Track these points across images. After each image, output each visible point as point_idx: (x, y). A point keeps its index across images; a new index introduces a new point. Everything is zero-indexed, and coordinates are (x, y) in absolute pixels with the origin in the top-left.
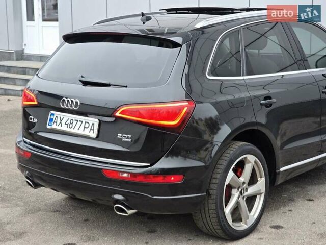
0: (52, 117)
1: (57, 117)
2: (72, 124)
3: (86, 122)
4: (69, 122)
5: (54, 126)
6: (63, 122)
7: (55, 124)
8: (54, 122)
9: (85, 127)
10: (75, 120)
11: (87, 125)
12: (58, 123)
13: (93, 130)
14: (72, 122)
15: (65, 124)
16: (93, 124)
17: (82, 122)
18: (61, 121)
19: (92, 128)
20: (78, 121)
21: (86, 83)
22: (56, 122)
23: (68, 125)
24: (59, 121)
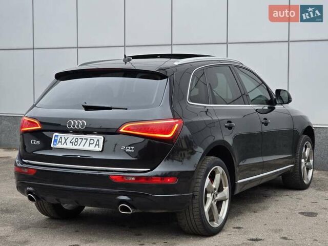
0: (56, 138)
1: (61, 137)
2: (77, 142)
3: (91, 139)
4: (74, 140)
5: (59, 146)
6: (68, 141)
7: (60, 143)
8: (59, 142)
9: (90, 144)
10: (80, 139)
11: (92, 142)
12: (63, 142)
13: (98, 145)
14: (77, 140)
15: (70, 142)
16: (98, 140)
17: (87, 139)
18: (66, 140)
19: (97, 144)
20: (82, 139)
21: (87, 108)
22: (61, 142)
23: (73, 143)
24: (63, 141)
